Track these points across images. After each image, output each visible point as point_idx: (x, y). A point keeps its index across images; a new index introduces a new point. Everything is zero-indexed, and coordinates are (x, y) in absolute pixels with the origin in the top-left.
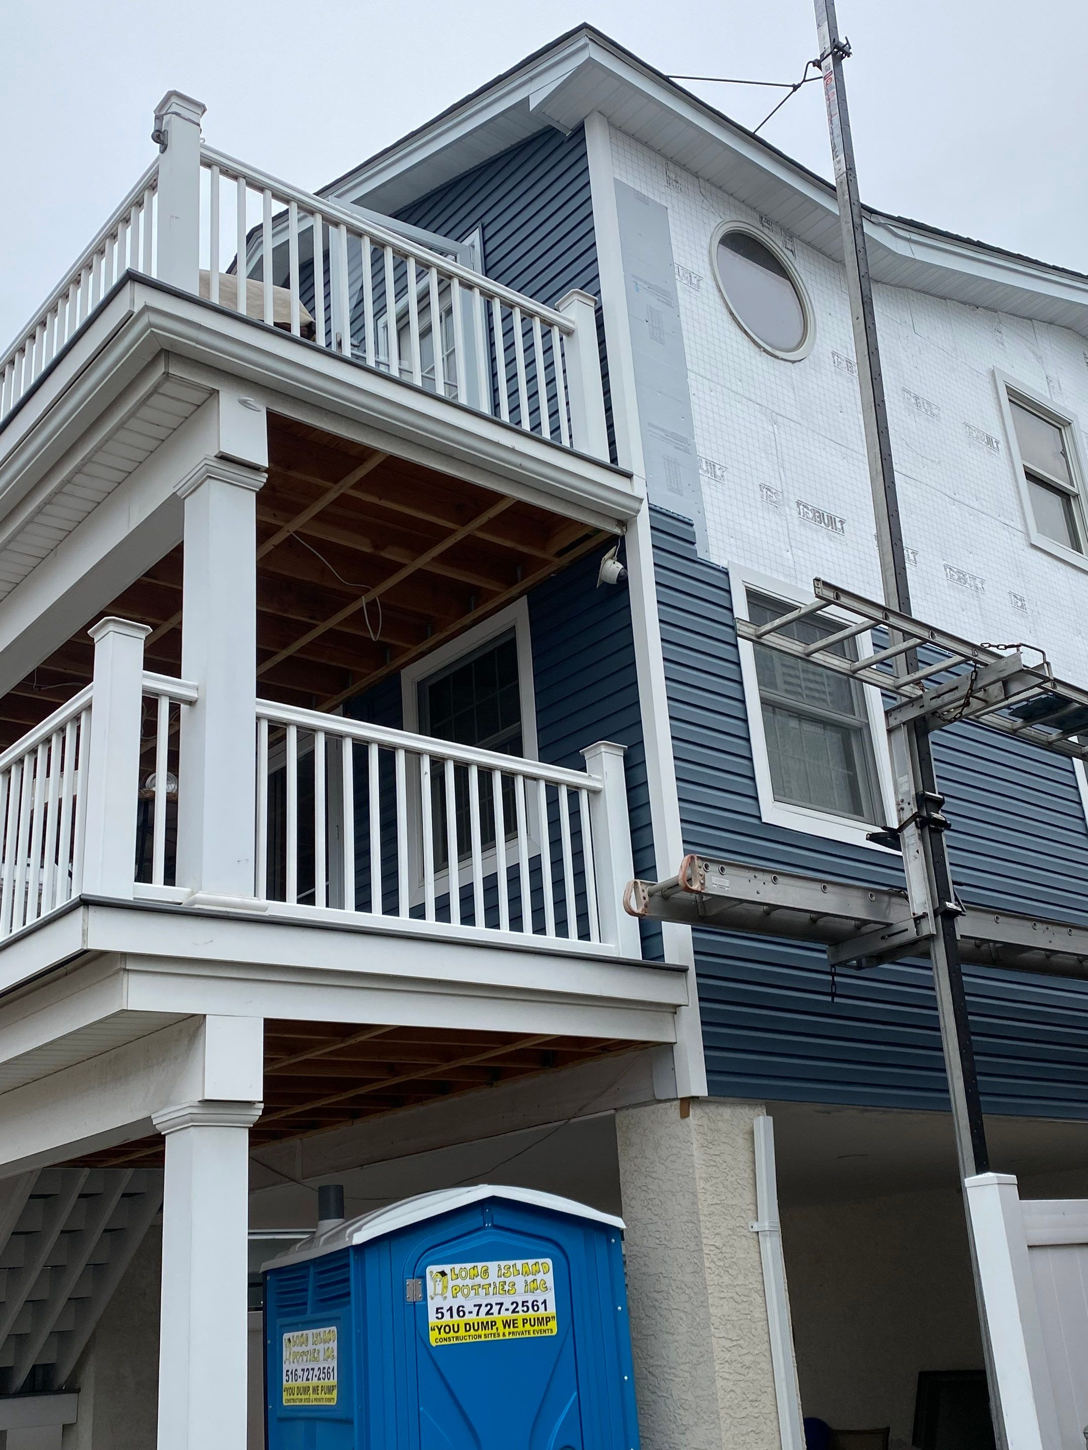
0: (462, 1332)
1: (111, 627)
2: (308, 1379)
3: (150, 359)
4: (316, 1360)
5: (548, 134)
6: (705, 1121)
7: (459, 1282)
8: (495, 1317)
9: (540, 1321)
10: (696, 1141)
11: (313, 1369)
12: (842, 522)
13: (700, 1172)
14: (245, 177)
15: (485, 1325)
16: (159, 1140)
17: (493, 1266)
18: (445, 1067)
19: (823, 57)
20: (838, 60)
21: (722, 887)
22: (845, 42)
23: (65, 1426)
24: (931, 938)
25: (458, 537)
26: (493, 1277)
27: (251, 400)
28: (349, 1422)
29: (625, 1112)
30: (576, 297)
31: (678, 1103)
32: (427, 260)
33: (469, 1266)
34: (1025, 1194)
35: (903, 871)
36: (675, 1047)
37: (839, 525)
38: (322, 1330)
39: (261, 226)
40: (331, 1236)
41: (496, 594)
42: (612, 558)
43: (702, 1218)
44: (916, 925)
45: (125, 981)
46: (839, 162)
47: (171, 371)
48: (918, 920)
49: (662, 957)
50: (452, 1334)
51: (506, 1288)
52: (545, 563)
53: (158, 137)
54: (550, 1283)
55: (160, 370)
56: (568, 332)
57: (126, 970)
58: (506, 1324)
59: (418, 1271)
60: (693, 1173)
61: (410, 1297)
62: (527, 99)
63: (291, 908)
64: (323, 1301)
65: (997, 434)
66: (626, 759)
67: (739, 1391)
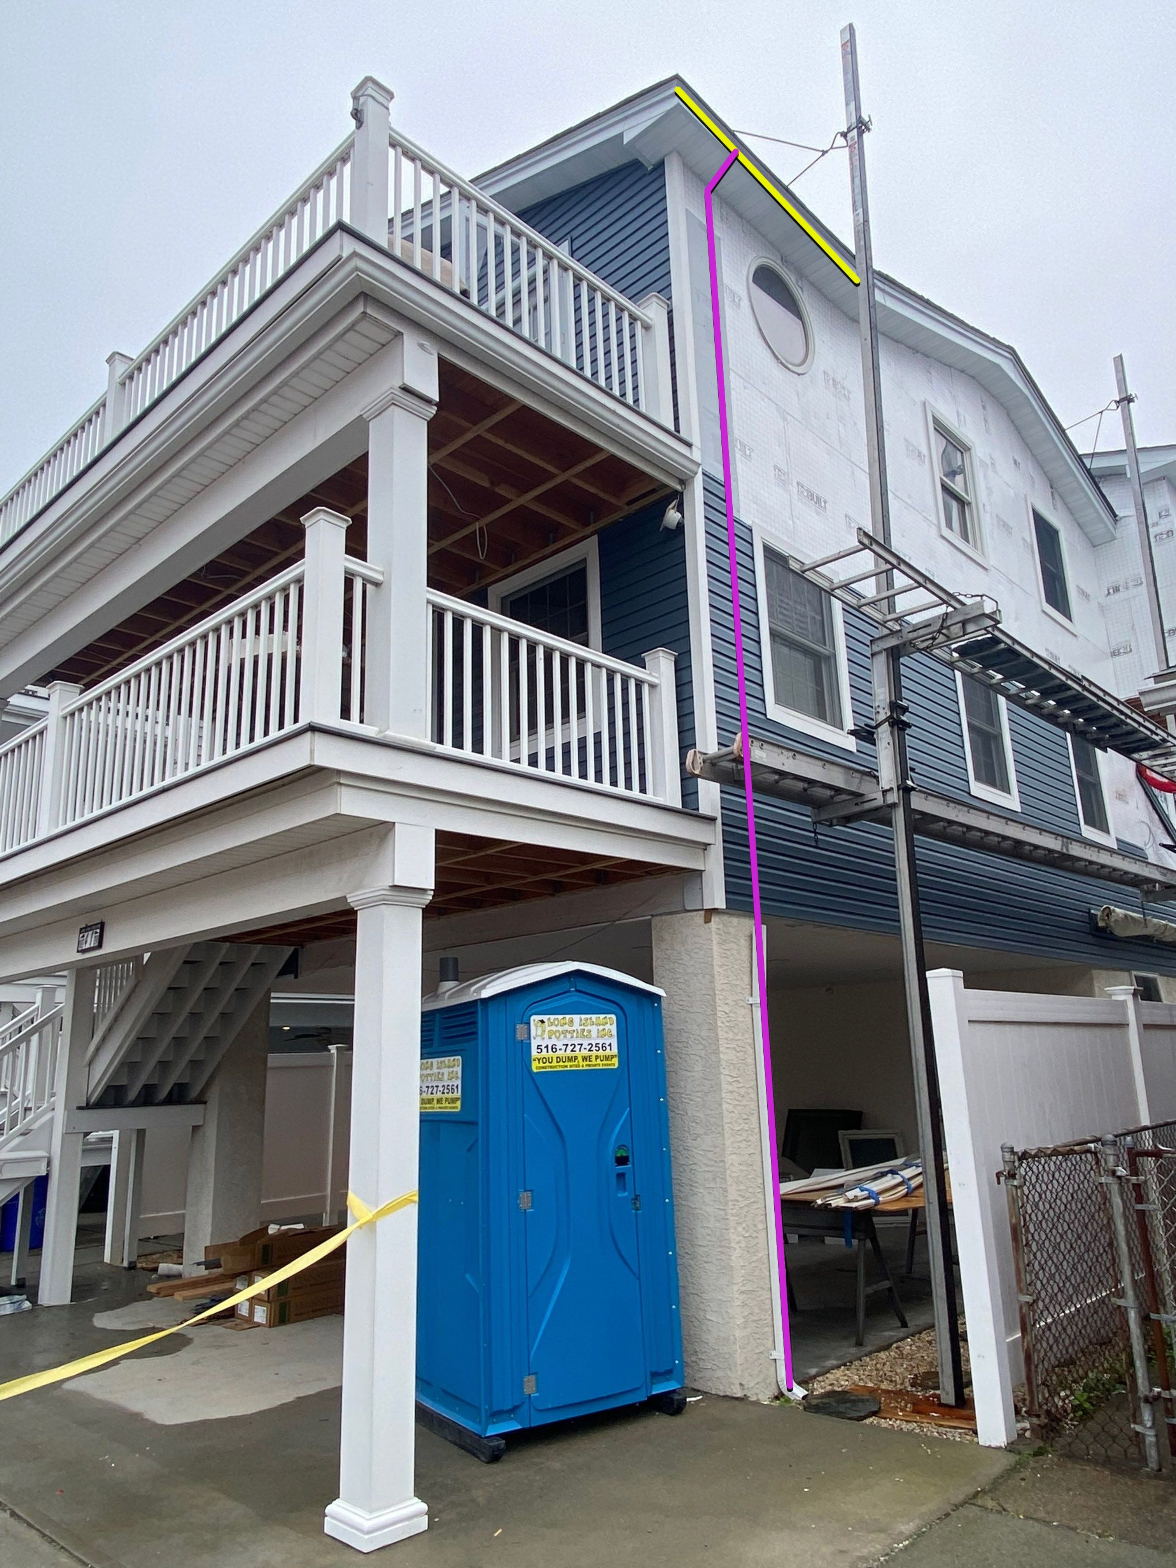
0: (554, 1063)
1: (322, 516)
2: (432, 1093)
3: (350, 300)
4: (440, 1080)
5: (635, 165)
6: (721, 926)
7: (554, 1028)
8: (577, 1053)
9: (607, 1058)
10: (715, 938)
11: (437, 1087)
12: (825, 502)
13: (717, 961)
14: (421, 160)
15: (570, 1059)
16: (352, 913)
17: (576, 1018)
18: (533, 879)
19: (850, 130)
20: (860, 134)
21: (762, 758)
22: (867, 119)
23: (193, 1127)
24: (894, 805)
25: (559, 480)
26: (576, 1026)
27: (427, 344)
28: (474, 1124)
29: (658, 918)
30: (655, 299)
31: (703, 912)
32: (551, 252)
33: (560, 1017)
34: (969, 984)
35: (876, 758)
36: (704, 874)
37: (823, 504)
38: (447, 1059)
39: (430, 202)
40: (454, 993)
41: (574, 531)
42: (673, 508)
43: (717, 992)
44: (884, 796)
45: (339, 790)
46: (858, 215)
47: (369, 311)
48: (885, 792)
49: (698, 809)
50: (547, 1064)
51: (585, 1033)
52: (616, 508)
53: (356, 114)
54: (614, 1032)
55: (360, 309)
56: (647, 327)
57: (341, 784)
58: (584, 1059)
59: (525, 1020)
60: (712, 961)
61: (519, 1037)
62: (621, 136)
63: (447, 748)
64: (446, 1038)
65: (924, 451)
66: (676, 663)
67: (736, 1112)
